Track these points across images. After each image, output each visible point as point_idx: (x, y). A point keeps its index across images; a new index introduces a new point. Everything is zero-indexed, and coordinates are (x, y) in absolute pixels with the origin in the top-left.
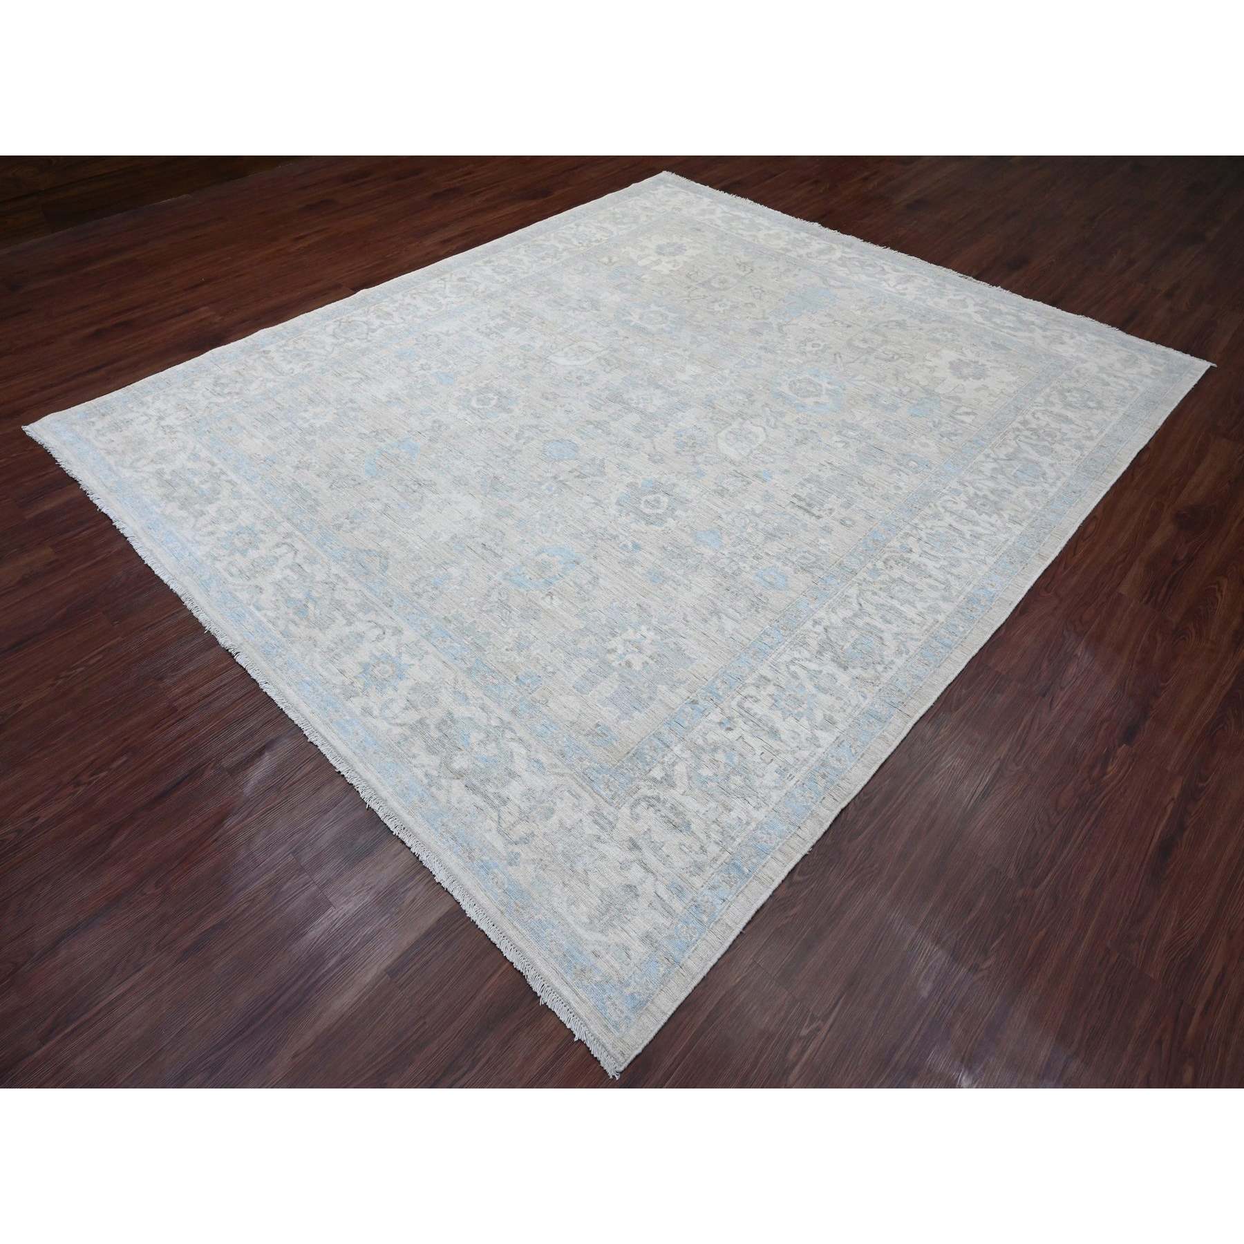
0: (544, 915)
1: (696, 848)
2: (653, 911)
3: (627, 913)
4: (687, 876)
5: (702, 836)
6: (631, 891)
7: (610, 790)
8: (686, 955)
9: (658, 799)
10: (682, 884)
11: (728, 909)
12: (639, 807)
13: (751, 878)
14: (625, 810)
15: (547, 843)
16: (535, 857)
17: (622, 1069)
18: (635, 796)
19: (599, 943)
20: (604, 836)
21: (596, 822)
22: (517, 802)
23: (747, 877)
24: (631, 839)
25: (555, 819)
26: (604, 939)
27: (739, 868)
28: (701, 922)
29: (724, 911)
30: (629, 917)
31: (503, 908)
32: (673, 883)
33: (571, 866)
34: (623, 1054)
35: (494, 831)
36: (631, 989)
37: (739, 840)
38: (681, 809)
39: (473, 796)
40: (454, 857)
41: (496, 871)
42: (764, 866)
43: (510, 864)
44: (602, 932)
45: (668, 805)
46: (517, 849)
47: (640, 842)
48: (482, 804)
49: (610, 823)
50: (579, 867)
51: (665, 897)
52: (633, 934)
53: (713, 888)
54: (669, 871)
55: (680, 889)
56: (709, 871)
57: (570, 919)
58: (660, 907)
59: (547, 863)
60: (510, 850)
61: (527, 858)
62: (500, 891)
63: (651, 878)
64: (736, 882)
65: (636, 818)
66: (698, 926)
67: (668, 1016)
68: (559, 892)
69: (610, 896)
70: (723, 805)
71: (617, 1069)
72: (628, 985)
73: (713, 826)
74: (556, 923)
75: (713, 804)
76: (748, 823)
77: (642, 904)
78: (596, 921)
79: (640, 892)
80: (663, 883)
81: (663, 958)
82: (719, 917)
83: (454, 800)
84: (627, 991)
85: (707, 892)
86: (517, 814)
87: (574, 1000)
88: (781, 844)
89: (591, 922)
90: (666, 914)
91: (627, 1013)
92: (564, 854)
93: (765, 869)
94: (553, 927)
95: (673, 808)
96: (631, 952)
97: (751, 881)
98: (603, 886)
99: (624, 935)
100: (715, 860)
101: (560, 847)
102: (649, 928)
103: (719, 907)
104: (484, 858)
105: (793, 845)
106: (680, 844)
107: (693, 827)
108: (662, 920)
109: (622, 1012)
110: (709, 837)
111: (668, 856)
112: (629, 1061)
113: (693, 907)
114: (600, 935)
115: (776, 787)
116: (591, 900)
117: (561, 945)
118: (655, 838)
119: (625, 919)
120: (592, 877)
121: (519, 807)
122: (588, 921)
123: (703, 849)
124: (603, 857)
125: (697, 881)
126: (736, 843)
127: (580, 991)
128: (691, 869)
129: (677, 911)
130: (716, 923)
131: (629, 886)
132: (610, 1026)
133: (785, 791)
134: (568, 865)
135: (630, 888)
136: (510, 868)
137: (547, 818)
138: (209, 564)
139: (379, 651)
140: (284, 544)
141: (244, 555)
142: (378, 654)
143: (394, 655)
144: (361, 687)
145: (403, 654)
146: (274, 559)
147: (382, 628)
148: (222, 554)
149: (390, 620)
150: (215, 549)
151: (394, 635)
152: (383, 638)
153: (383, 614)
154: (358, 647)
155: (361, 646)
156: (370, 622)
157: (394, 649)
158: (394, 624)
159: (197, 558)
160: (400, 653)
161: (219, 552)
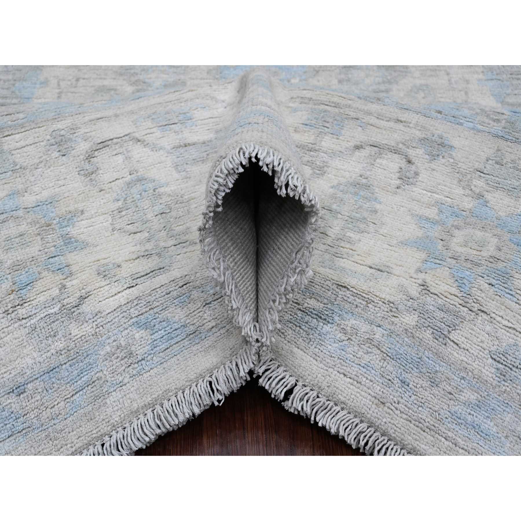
138: (88, 329)
139: (429, 206)
140: (89, 157)
141: (85, 245)
142: (432, 213)
143: (468, 204)
144: (454, 290)
145: (488, 196)
146: (139, 187)
147: (396, 152)
148: (55, 292)
149: (400, 126)
150: (22, 312)
151: (433, 157)
152: (417, 174)
153: (373, 120)
154: (376, 212)
155: (378, 206)
156: (358, 147)
157: (459, 191)
158: (419, 134)
159: (45, 367)
160: (480, 196)
161: (42, 298)
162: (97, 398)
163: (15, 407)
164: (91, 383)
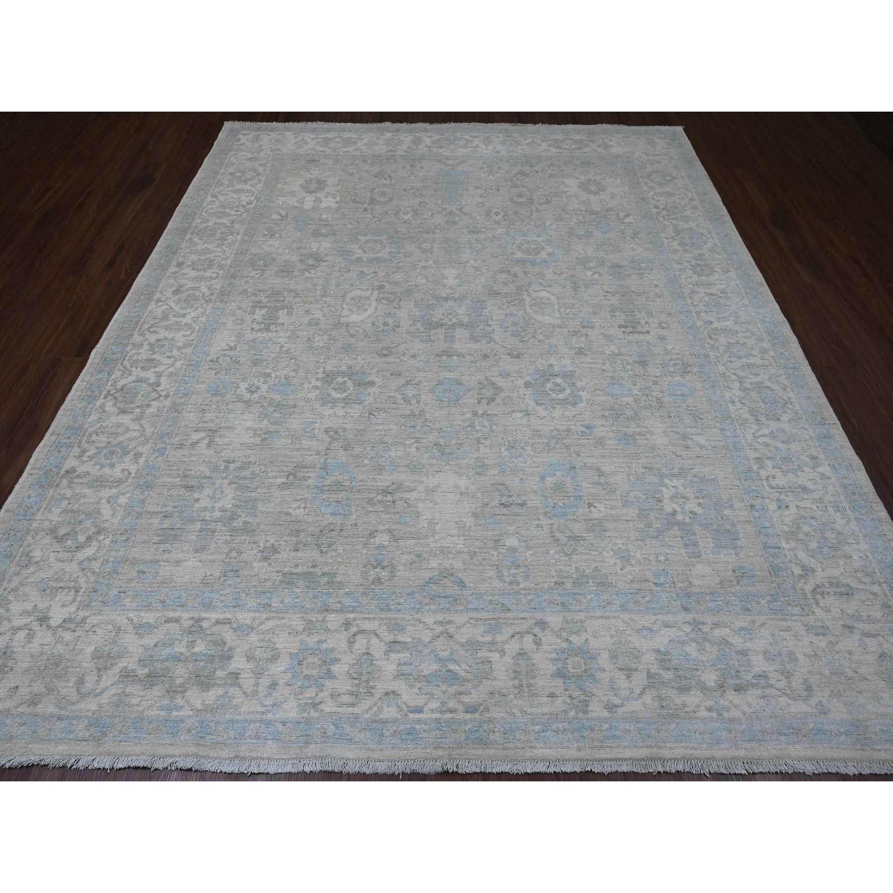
0: (879, 724)
1: (871, 597)
5: (863, 586)
6: (885, 656)
7: (796, 606)
9: (819, 587)
12: (820, 601)
14: (818, 611)
15: (818, 677)
16: (828, 694)
18: (810, 596)
20: (832, 639)
21: (817, 635)
22: (772, 668)
24: (844, 626)
25: (800, 656)
31: (859, 747)
33: (846, 677)
35: (790, 703)
37: (877, 571)
38: (834, 580)
39: (748, 692)
40: (797, 746)
43: (826, 713)
45: (827, 585)
46: (815, 700)
47: (848, 623)
48: (760, 692)
49: (823, 627)
50: (850, 673)
54: (880, 625)
59: (836, 690)
60: (813, 705)
61: (826, 699)
62: (844, 737)
63: (881, 639)
65: (828, 610)
68: (864, 701)
70: (845, 557)
73: (858, 575)
75: (841, 562)
76: (867, 556)
79: (889, 654)
80: (887, 635)
83: (745, 709)
86: (782, 677)
92: (833, 674)
95: (831, 584)
98: (873, 670)
100: (885, 594)
104: (810, 726)
106: (863, 602)
107: (852, 585)
110: (865, 583)
111: (869, 616)
115: (847, 521)
116: (880, 686)
118: (850, 612)
120: (862, 671)
121: (776, 671)
123: (875, 595)
124: (849, 652)
126: (879, 574)
128: (886, 612)
131: (881, 656)
133: (853, 520)
136: (829, 716)
137: (796, 660)
138: (316, 715)
139: (551, 653)
140: (354, 635)
141: (334, 677)
142: (554, 656)
143: (565, 645)
144: (580, 693)
145: (570, 638)
146: (366, 657)
147: (528, 633)
148: (314, 695)
149: (524, 620)
150: (300, 697)
151: (543, 630)
152: (540, 640)
153: (512, 622)
154: (534, 664)
155: (534, 662)
156: (513, 636)
157: (559, 641)
158: (532, 622)
159: (296, 720)
160: (567, 640)
161: (308, 695)
162: (306, 743)
163: (280, 729)
164: (307, 736)
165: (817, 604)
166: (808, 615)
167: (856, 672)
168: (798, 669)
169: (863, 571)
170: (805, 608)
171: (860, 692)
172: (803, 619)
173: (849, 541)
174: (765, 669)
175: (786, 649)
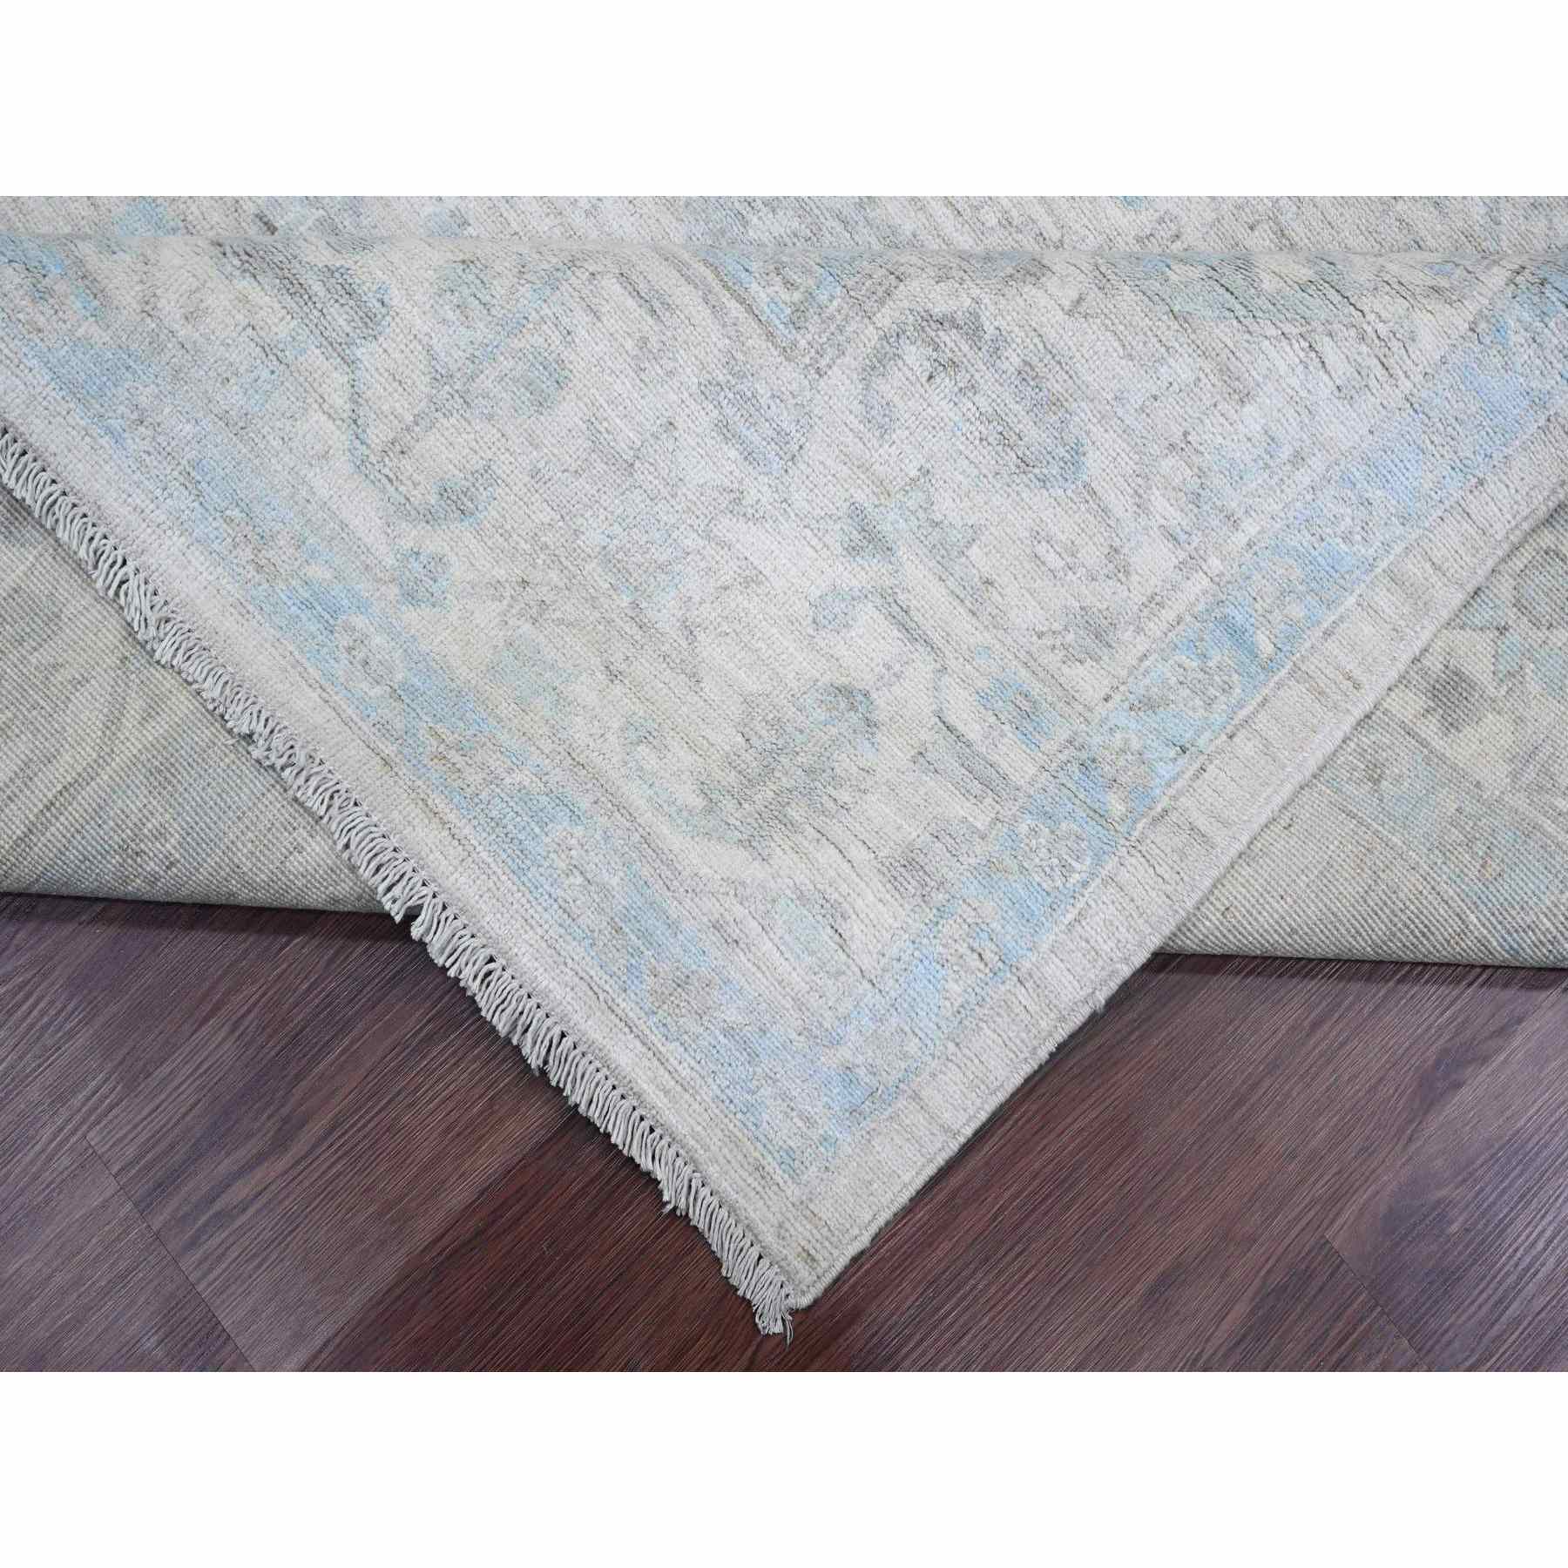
0: (541, 774)
1: (1092, 555)
2: (930, 782)
3: (837, 781)
4: (1052, 660)
5: (1120, 505)
6: (853, 708)
7: (789, 285)
8: (1046, 940)
9: (973, 331)
10: (1036, 689)
11: (1196, 777)
12: (897, 376)
13: (1283, 672)
14: (841, 381)
15: (546, 515)
16: (500, 573)
17: (805, 1301)
18: (886, 317)
19: (736, 886)
20: (758, 491)
21: (724, 429)
22: (421, 325)
23: (1269, 667)
24: (856, 512)
25: (569, 412)
26: (755, 872)
27: (1237, 635)
28: (1099, 815)
29: (1180, 784)
30: (844, 796)
31: (389, 749)
32: (1004, 685)
33: (635, 605)
34: (811, 1259)
35: (342, 464)
36: (845, 1053)
37: (1251, 528)
38: (1056, 384)
39: (244, 284)
40: (197, 558)
41: (359, 621)
42: (1327, 634)
43: (411, 597)
44: (747, 843)
45: (1012, 360)
46: (435, 543)
47: (890, 523)
48: (282, 328)
49: (782, 436)
50: (665, 612)
51: (973, 732)
52: (858, 853)
53: (1148, 704)
54: (986, 638)
55: (1026, 706)
56: (1131, 645)
57: (635, 793)
58: (953, 765)
59: (544, 593)
60: (407, 544)
61: (471, 576)
62: (378, 691)
63: (923, 666)
64: (1227, 689)
65: (880, 421)
66: (1092, 829)
67: (962, 1140)
68: (591, 698)
69: (777, 725)
70: (1224, 370)
71: (791, 1302)
72: (836, 1042)
73: (1168, 464)
74: (585, 803)
75: (1182, 368)
76: (1298, 459)
77: (891, 754)
78: (729, 804)
79: (880, 716)
80: (964, 681)
81: (963, 949)
82: (1164, 802)
83: (170, 307)
84: (830, 1061)
85: (1122, 719)
86: (423, 384)
87: (652, 1081)
88: (1398, 549)
89: (711, 807)
90: (976, 787)
91: (829, 1127)
92: (606, 558)
93: (1331, 645)
94: (575, 817)
95: (1027, 374)
96: (853, 928)
97: (1279, 686)
98: (752, 686)
99: (826, 856)
100: (1155, 601)
101: (593, 538)
102: (912, 831)
103: (1165, 770)
104: (317, 572)
105: (1437, 556)
106: (1036, 536)
107: (1094, 462)
108: (959, 808)
109: (809, 1121)
110: (1142, 507)
111: (988, 582)
112: (828, 1279)
113: (1074, 768)
114: (742, 854)
115: (1435, 290)
116: (708, 732)
117: (605, 890)
118: (946, 506)
119: (830, 805)
120: (711, 650)
121: (429, 349)
122: (699, 802)
123: (1118, 565)
124: (752, 579)
125: (1088, 680)
126: (1240, 539)
127: (672, 1050)
128: (1070, 637)
129: (1015, 778)
130: (1155, 821)
131: (845, 692)
132: (770, 1164)
133: (1471, 307)
134: (625, 600)
135: (847, 695)
136: (410, 615)
137: (542, 404)
165: (879, 364)
166: (788, 352)
167: (689, 630)
168: (509, 430)
169: (1201, 473)
170: (814, 325)
171: (613, 675)
172: (756, 341)
173: (1326, 346)
174: (396, 298)
175: (556, 338)
